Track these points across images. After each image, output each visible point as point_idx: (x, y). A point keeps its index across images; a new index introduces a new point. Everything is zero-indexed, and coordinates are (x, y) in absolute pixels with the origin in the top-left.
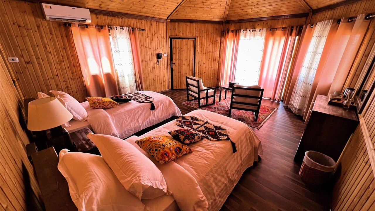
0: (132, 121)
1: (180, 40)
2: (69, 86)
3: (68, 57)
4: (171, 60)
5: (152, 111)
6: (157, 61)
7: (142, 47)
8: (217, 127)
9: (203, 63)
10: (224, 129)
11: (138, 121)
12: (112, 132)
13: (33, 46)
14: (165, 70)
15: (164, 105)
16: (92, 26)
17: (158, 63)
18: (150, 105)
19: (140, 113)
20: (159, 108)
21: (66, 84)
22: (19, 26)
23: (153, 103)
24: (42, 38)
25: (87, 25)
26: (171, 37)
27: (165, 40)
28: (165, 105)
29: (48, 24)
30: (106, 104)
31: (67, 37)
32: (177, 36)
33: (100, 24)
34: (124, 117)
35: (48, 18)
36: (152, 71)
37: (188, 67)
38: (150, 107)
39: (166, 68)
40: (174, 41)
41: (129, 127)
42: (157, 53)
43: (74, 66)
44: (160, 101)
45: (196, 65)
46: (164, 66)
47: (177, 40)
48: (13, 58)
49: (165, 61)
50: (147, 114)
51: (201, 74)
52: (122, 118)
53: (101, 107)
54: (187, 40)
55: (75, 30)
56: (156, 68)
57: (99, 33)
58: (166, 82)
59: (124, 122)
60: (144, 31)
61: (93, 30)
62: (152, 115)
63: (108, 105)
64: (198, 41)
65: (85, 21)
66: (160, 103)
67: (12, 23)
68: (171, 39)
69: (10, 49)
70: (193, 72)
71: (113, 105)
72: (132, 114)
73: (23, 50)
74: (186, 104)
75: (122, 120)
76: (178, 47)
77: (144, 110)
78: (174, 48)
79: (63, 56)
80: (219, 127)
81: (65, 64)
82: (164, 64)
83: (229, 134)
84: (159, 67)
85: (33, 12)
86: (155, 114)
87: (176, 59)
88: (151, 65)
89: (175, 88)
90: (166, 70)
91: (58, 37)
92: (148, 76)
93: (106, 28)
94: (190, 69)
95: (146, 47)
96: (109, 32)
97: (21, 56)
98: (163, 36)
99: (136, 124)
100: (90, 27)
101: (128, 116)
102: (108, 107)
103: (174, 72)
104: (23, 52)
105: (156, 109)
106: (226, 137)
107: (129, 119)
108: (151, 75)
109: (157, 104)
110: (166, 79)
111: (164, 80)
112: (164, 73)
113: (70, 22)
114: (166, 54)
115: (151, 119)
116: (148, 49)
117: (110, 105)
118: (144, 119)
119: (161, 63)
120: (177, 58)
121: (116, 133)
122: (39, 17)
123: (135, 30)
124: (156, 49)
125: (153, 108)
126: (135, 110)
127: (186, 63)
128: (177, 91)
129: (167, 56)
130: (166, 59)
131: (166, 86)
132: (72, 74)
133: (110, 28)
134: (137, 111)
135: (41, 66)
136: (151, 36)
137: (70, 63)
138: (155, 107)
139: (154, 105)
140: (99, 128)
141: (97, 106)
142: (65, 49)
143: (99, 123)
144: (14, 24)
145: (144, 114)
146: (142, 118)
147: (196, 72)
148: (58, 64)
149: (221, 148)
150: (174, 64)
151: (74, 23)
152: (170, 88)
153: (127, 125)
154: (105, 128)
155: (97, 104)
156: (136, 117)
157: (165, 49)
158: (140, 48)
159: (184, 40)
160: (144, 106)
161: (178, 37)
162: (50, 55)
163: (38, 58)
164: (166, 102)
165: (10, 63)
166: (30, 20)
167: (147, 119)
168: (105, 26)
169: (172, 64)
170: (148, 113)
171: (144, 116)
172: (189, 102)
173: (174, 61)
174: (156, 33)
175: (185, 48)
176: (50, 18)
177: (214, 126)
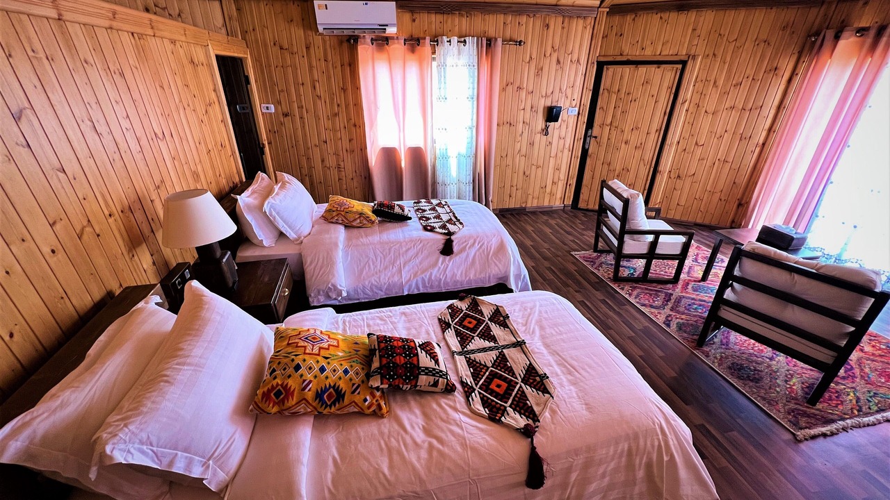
0: (386, 268)
1: (628, 70)
2: (342, 164)
3: (347, 106)
4: (590, 124)
5: (442, 257)
6: (544, 127)
7: (510, 87)
8: (537, 372)
9: (696, 144)
10: (549, 393)
11: (400, 271)
12: (333, 281)
13: (296, 84)
14: (562, 152)
15: (481, 250)
16: (396, 41)
17: (545, 131)
18: (443, 242)
19: (411, 253)
20: (464, 255)
21: (338, 161)
22: (281, 48)
23: (453, 237)
24: (311, 67)
25: (387, 40)
26: (602, 59)
27: (582, 68)
28: (484, 251)
29: (324, 41)
30: (350, 217)
31: (350, 65)
32: (621, 55)
33: (416, 36)
34: (372, 255)
35: (320, 29)
36: (523, 152)
37: (638, 153)
38: (441, 246)
39: (567, 146)
40: (608, 73)
41: (375, 280)
42: (549, 104)
43: (355, 126)
44: (473, 237)
45: (666, 147)
46: (562, 142)
47: (619, 69)
48: (267, 105)
49: (570, 129)
50: (425, 264)
51: (679, 176)
52: (367, 256)
53: (341, 222)
54: (653, 68)
55: (365, 51)
56: (536, 146)
57: (411, 54)
58: (561, 185)
59: (369, 266)
60: (520, 45)
61: (398, 48)
62: (440, 268)
63: (355, 220)
64: (692, 71)
65: (385, 29)
66: (471, 241)
67: (272, 44)
68: (601, 66)
69: (266, 92)
70: (652, 169)
71: (365, 222)
72: (392, 254)
73: (283, 91)
74: (584, 257)
75: (367, 260)
76: (618, 91)
77: (422, 250)
78: (606, 91)
79: (338, 105)
80: (539, 376)
81: (341, 121)
82: (563, 134)
83: (546, 416)
84: (547, 143)
85: (303, 20)
86: (448, 265)
87: (602, 126)
88: (525, 135)
89: (582, 205)
90: (567, 154)
91: (336, 67)
92: (511, 164)
93: (424, 43)
94: (642, 159)
95: (519, 88)
96: (434, 53)
97: (278, 103)
98: (575, 57)
99: (393, 277)
100: (394, 43)
101: (381, 255)
102: (354, 224)
103: (589, 161)
104: (282, 94)
105: (457, 255)
106: (520, 421)
107: (383, 261)
108: (521, 163)
109: (463, 243)
110: (563, 176)
111: (556, 180)
112: (559, 162)
113: (357, 33)
114: (577, 109)
115: (436, 276)
116: (523, 94)
117: (358, 221)
118: (417, 272)
119: (556, 133)
120: (609, 121)
121: (340, 286)
122: (311, 29)
123: (494, 44)
124: (549, 92)
125: (447, 249)
126: (401, 245)
127: (634, 139)
128: (585, 216)
129: (579, 114)
130: (572, 121)
131: (559, 194)
132: (350, 141)
133: (435, 40)
134: (404, 249)
135: (304, 123)
136: (540, 59)
137: (349, 120)
138: (455, 249)
139: (454, 243)
140: (313, 266)
141: (333, 218)
142: (344, 90)
143: (315, 254)
144: (275, 44)
145: (420, 259)
146: (413, 267)
147: (661, 168)
148: (329, 119)
149: (474, 450)
150: (596, 137)
151: (364, 36)
152: (569, 202)
153: (373, 275)
154: (323, 270)
155: (335, 214)
156: (398, 263)
157: (577, 96)
158: (503, 90)
159: (643, 69)
160: (426, 240)
161: (624, 59)
162: (319, 102)
163: (300, 107)
164: (488, 243)
165: (263, 114)
166: (298, 33)
167: (422, 273)
168: (425, 39)
169: (588, 139)
170: (434, 258)
171: (420, 263)
172: (595, 254)
173: (596, 131)
174: (555, 51)
175: (642, 94)
176: (324, 29)
177: (531, 364)
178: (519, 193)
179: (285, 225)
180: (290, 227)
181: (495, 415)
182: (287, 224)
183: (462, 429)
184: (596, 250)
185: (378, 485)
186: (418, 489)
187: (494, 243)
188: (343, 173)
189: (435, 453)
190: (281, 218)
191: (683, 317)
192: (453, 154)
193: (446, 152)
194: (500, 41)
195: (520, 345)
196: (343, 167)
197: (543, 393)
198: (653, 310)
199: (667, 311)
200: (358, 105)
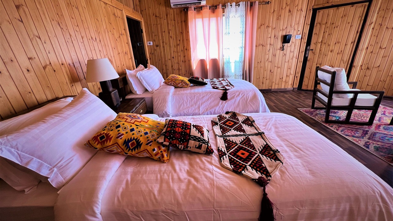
0: (192, 106)
1: (332, 11)
2: (180, 68)
3: (183, 41)
4: (309, 43)
5: (221, 101)
6: (281, 46)
7: (263, 27)
8: (271, 149)
9: (380, 48)
10: (279, 160)
11: (199, 107)
12: (165, 110)
13: (162, 32)
14: (292, 59)
15: (243, 98)
16: (205, 8)
17: (282, 48)
18: (222, 93)
19: (204, 99)
20: (233, 100)
21: (179, 66)
22: (156, 16)
23: (227, 91)
24: (168, 24)
25: (201, 8)
26: (315, 7)
27: (304, 13)
28: (244, 99)
29: (174, 11)
30: (177, 82)
31: (185, 22)
32: (328, 3)
33: (215, 5)
34: (185, 99)
35: (172, 5)
36: (270, 60)
37: (340, 56)
38: (221, 96)
39: (295, 56)
40: (320, 15)
41: (186, 111)
42: (284, 34)
43: (187, 50)
44: (238, 91)
45: (359, 52)
46: (292, 54)
47: (326, 11)
48: (150, 42)
49: (297, 47)
50: (213, 104)
51: (368, 68)
52: (183, 99)
53: (173, 84)
54: (348, 7)
55: (191, 13)
56: (277, 56)
57: (213, 14)
58: (291, 77)
59: (184, 104)
60: (268, 4)
61: (206, 11)
62: (220, 107)
63: (179, 83)
64: (376, 6)
65: (200, 2)
66: (238, 93)
67: (152, 14)
68: (315, 11)
69: (149, 35)
70: (349, 65)
71: (184, 84)
72: (195, 98)
73: (156, 35)
74: (305, 111)
75: (183, 101)
76: (326, 23)
77: (210, 97)
78: (318, 24)
79: (179, 41)
80: (273, 151)
81: (180, 48)
82: (292, 50)
83: (276, 174)
84: (284, 55)
85: (165, 3)
86: (224, 106)
87: (316, 44)
88: (271, 51)
89: (304, 87)
90: (295, 60)
91: (179, 23)
92: (263, 66)
93: (219, 7)
94: (342, 60)
95: (268, 27)
96: (224, 12)
97: (154, 41)
98: (300, 8)
99: (195, 110)
100: (204, 9)
101: (190, 99)
102: (179, 85)
103: (308, 63)
104: (155, 37)
105: (229, 100)
106: (256, 175)
107: (191, 102)
108: (268, 66)
109: (233, 94)
110: (293, 72)
111: (288, 74)
112: (290, 64)
113: (187, 5)
114: (301, 36)
115: (217, 111)
116: (270, 29)
117: (181, 84)
118: (208, 109)
119: (289, 49)
120: (320, 41)
121: (169, 113)
122: (168, 7)
123: (254, 4)
124: (284, 28)
125: (224, 97)
126: (200, 95)
127: (336, 49)
128: (306, 93)
129: (302, 38)
130: (298, 43)
131: (290, 82)
132: (184, 57)
133: (224, 6)
134: (202, 96)
135: (164, 49)
136: (279, 10)
137: (184, 47)
138: (229, 97)
139: (228, 94)
140: (157, 103)
141: (169, 82)
142: (182, 33)
143: (158, 97)
144: (153, 15)
145: (209, 102)
146: (206, 106)
147: (355, 64)
148: (175, 47)
149: (219, 189)
150: (312, 50)
151: (191, 7)
152: (296, 86)
153: (186, 109)
154: (161, 105)
155: (170, 80)
156: (198, 103)
157: (300, 29)
158: (259, 28)
159: (342, 9)
160: (213, 92)
161: (330, 5)
162: (171, 39)
163: (163, 42)
164: (247, 94)
165: (148, 46)
166: (163, 9)
167: (211, 109)
168: (219, 5)
169: (308, 51)
170: (216, 102)
171: (210, 104)
172: (313, 110)
173: (312, 46)
174: (288, 6)
175: (342, 23)
176: (174, 5)
177: (267, 144)
178: (268, 81)
179: (146, 84)
180: (149, 85)
181: (237, 169)
182: (147, 84)
183: (213, 174)
184: (313, 107)
185: (149, 201)
186: (176, 209)
187: (251, 95)
188: (181, 72)
189: (191, 187)
190: (145, 81)
191: (379, 143)
192: (232, 61)
193: (229, 60)
194: (257, 3)
195: (260, 134)
196: (181, 69)
197: (275, 160)
198: (355, 138)
199: (366, 139)
200: (188, 40)
